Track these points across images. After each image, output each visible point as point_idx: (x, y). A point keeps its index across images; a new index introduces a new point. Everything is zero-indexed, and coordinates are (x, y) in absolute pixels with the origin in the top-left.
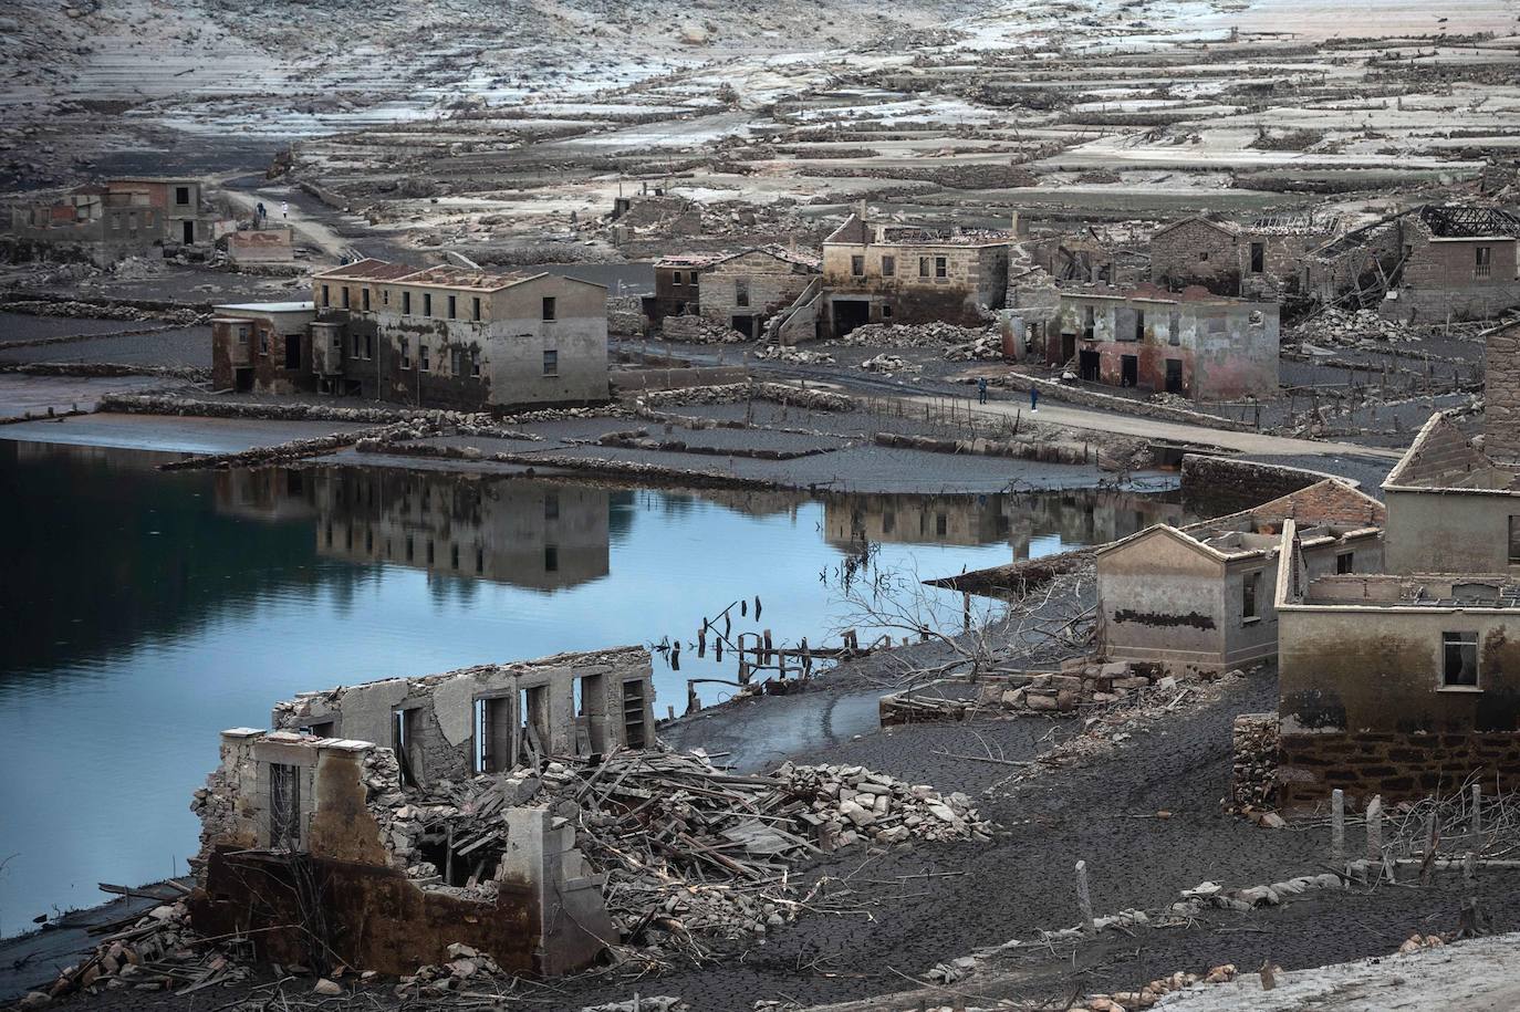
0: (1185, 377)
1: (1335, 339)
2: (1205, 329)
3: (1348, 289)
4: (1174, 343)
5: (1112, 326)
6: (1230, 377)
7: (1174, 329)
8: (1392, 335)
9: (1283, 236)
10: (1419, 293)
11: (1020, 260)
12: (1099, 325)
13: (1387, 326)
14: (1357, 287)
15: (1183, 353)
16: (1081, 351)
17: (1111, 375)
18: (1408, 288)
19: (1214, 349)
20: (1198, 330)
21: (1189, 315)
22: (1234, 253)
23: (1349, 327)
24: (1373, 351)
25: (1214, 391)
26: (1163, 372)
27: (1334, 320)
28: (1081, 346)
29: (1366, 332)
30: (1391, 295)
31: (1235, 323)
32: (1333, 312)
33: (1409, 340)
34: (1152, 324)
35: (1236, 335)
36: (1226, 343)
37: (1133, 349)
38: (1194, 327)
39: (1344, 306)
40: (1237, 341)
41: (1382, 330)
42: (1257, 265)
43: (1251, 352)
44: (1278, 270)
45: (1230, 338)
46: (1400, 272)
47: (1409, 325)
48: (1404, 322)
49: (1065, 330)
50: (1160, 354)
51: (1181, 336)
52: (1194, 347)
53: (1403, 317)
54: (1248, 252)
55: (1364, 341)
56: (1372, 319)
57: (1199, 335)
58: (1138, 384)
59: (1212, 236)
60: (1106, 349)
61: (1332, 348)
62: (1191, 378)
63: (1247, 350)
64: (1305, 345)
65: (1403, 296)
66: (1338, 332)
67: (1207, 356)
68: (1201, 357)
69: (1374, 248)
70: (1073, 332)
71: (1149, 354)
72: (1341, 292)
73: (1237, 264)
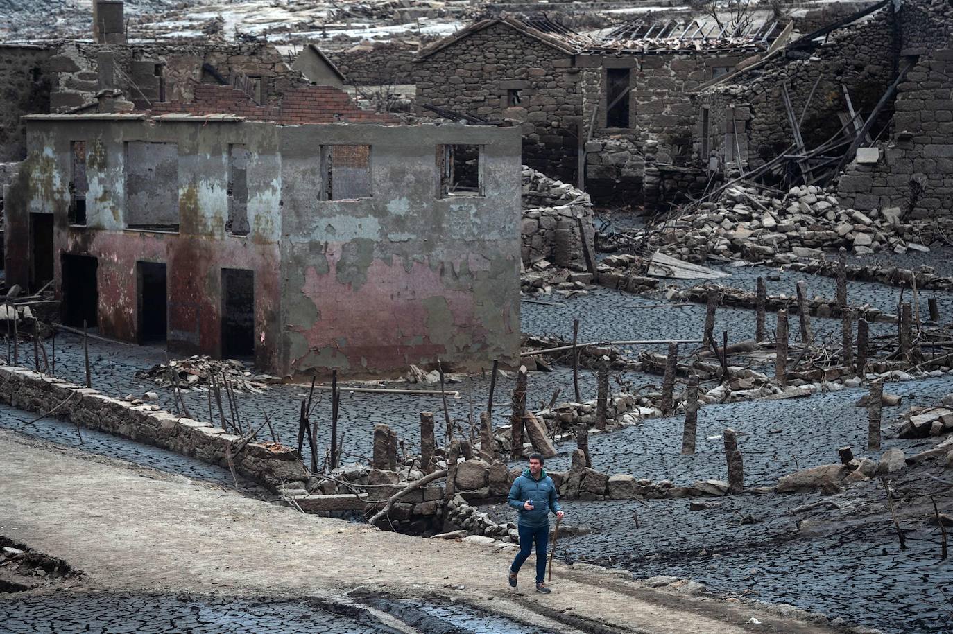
0: (260, 315)
1: (735, 247)
2: (307, 189)
3: (780, 147)
4: (236, 224)
5: (120, 188)
6: (384, 315)
7: (238, 190)
8: (862, 238)
9: (669, 54)
10: (930, 150)
11: (75, 77)
12: (95, 189)
13: (854, 220)
14: (799, 141)
15: (254, 250)
16: (65, 256)
17: (119, 311)
18: (904, 139)
19: (335, 243)
20: (288, 188)
21: (266, 151)
22: (573, 90)
23: (769, 221)
24: (811, 270)
25: (335, 351)
26: (216, 303)
27: (739, 209)
28: (65, 241)
29: (804, 231)
30: (868, 155)
31: (396, 176)
32: (737, 191)
33: (900, 249)
34: (194, 183)
35: (399, 206)
36: (370, 228)
37: (158, 249)
38: (277, 183)
39: (767, 180)
40: (400, 222)
41: (843, 228)
42: (619, 116)
43: (440, 253)
44: (660, 124)
45: (381, 213)
46: (889, 109)
47: (903, 219)
48: (892, 213)
49: (37, 204)
50: (209, 255)
51: (253, 207)
52: (277, 236)
53: (892, 203)
54: (599, 86)
55: (800, 250)
56: (822, 205)
57: (290, 203)
58: (171, 333)
59: (531, 55)
60: (107, 249)
61: (723, 265)
62: (273, 317)
63: (429, 245)
64: (658, 257)
65: (893, 157)
66: (742, 232)
67: (312, 260)
68: (298, 261)
69: (838, 61)
70: (49, 208)
71: (188, 257)
72: (766, 154)
73: (578, 112)
